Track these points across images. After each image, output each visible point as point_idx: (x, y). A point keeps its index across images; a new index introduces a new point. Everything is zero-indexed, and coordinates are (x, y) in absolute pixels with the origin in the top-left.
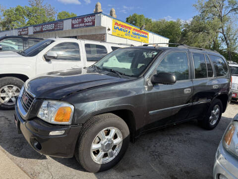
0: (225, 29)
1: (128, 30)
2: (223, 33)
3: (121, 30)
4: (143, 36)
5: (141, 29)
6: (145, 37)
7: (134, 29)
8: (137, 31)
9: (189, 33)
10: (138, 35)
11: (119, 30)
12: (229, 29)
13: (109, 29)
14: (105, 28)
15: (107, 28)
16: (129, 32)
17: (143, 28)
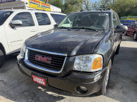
0: (86, 2)
1: (39, 4)
2: (85, 4)
3: (34, 3)
4: (47, 7)
5: (46, 3)
6: (49, 8)
7: (42, 3)
8: (43, 4)
9: (69, 5)
10: (44, 6)
11: (33, 4)
12: (88, 2)
13: (27, 3)
14: (24, 2)
15: (25, 3)
16: (39, 5)
17: (47, 2)
